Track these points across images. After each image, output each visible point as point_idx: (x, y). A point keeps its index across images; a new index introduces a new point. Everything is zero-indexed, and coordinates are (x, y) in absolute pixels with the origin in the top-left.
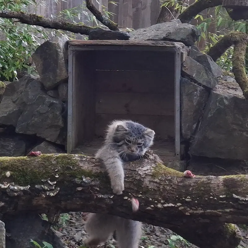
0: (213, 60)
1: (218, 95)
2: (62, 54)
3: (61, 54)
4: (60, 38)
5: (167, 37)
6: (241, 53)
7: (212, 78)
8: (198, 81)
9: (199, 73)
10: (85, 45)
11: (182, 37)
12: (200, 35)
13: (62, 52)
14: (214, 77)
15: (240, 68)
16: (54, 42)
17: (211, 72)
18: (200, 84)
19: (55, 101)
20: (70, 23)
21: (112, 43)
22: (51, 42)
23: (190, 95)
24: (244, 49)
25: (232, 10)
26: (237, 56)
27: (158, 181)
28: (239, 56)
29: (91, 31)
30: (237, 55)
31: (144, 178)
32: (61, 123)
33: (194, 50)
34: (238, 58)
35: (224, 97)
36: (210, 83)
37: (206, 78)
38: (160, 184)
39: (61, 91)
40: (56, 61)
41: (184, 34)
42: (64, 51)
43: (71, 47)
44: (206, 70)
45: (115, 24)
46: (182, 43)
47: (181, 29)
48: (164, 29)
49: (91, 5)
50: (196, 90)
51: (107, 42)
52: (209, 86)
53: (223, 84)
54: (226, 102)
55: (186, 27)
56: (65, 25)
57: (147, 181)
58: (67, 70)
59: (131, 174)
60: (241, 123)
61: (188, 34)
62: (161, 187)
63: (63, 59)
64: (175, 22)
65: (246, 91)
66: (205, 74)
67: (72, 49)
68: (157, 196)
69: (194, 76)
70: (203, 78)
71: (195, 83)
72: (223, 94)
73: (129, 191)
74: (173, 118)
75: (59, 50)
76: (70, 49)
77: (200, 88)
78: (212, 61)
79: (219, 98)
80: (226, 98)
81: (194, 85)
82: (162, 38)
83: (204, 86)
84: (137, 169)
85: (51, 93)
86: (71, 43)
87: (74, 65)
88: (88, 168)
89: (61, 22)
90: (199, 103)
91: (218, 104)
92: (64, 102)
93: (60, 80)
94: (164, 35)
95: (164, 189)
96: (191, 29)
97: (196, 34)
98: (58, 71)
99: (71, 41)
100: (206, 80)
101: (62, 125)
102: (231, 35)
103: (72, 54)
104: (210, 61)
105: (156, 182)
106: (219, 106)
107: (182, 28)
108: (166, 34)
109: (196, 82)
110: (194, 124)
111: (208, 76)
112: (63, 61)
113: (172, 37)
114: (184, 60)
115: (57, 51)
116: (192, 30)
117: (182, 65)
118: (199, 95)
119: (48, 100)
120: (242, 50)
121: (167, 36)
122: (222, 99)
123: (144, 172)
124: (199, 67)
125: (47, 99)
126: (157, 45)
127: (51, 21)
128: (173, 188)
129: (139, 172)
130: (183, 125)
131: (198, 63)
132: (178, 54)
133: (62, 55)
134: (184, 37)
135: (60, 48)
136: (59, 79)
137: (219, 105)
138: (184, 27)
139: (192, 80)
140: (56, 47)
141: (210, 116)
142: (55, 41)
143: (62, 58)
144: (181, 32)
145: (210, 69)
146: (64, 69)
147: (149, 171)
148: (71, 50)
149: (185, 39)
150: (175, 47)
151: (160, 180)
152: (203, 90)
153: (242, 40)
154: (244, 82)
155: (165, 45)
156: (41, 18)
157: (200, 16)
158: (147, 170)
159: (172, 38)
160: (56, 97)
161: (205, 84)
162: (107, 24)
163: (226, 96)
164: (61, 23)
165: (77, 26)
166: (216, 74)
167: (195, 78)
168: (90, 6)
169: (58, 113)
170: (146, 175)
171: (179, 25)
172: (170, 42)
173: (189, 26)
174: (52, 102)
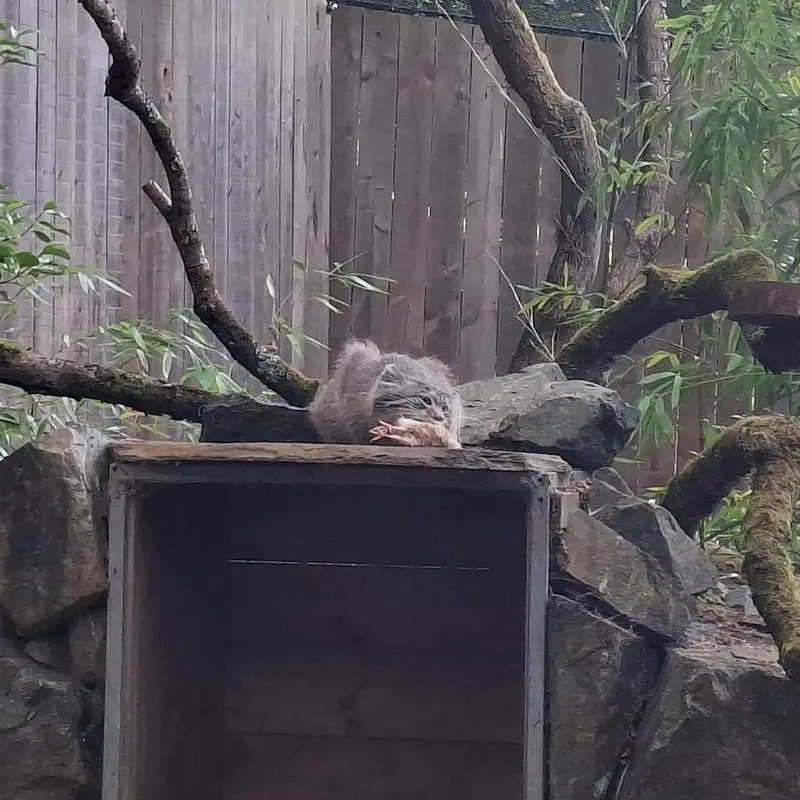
0: (678, 527)
1: (690, 665)
2: (84, 495)
3: (82, 497)
4: (80, 432)
5: (503, 436)
6: (778, 501)
7: (674, 594)
8: (617, 608)
9: (621, 576)
10: (176, 461)
11: (560, 434)
12: (634, 426)
13: (84, 487)
14: (682, 593)
15: (773, 559)
16: (53, 450)
17: (670, 572)
18: (623, 621)
19: (53, 684)
20: (128, 375)
21: (281, 454)
22: (41, 447)
23: (584, 663)
24: (792, 483)
25: (760, 331)
26: (764, 510)
28: (771, 513)
29: (209, 407)
30: (765, 507)
32: (74, 769)
33: (609, 486)
34: (766, 517)
35: (713, 674)
36: (663, 616)
37: (648, 598)
39: (81, 644)
40: (60, 523)
41: (569, 421)
42: (92, 483)
43: (119, 471)
44: (650, 566)
45: (306, 382)
46: (559, 459)
47: (557, 403)
48: (496, 401)
49: (213, 306)
50: (609, 645)
51: (262, 450)
52: (660, 628)
53: (720, 619)
54: (722, 693)
55: (578, 395)
56: (109, 384)
58: (105, 562)
60: (777, 774)
61: (583, 422)
63: (90, 517)
64: (539, 374)
65: (788, 648)
66: (644, 583)
67: (124, 477)
69: (602, 587)
70: (635, 598)
71: (606, 615)
72: (709, 662)
74: (517, 751)
75: (74, 481)
76: (118, 476)
77: (623, 636)
78: (674, 528)
79: (693, 677)
80: (722, 677)
81: (600, 624)
82: (485, 439)
83: (639, 628)
85: (35, 650)
86: (121, 453)
87: (132, 541)
89: (95, 368)
90: (620, 695)
91: (688, 699)
92: (90, 686)
93: (77, 598)
94: (494, 427)
96: (599, 404)
97: (619, 423)
98: (68, 562)
99: (120, 447)
100: (649, 603)
101: (82, 779)
102: (748, 430)
103: (123, 496)
104: (670, 530)
106: (693, 708)
107: (562, 399)
108: (501, 420)
109: (607, 610)
110: (599, 777)
111: (656, 589)
112: (88, 524)
113: (523, 435)
114: (563, 525)
115: (64, 486)
116: (603, 406)
117: (555, 544)
118: (618, 664)
119: (27, 677)
120: (783, 487)
121: (502, 429)
122: (706, 679)
124: (624, 553)
125: (22, 672)
126: (456, 465)
127: (56, 366)
130: (554, 780)
131: (620, 537)
132: (541, 500)
133: (83, 500)
134: (570, 433)
135: (77, 474)
136: (69, 595)
137: (695, 705)
138: (572, 395)
139: (596, 602)
140: (60, 468)
141: (657, 745)
142: (59, 443)
143: (86, 512)
144: (558, 414)
145: (666, 560)
146: (91, 554)
148: (121, 482)
149: (571, 444)
150: (527, 473)
152: (634, 643)
153: (787, 448)
154: (786, 612)
155: (486, 463)
156: (16, 352)
157: (668, 358)
159: (522, 439)
160: (61, 664)
161: (642, 618)
162: (275, 381)
163: (723, 667)
164: (92, 375)
165: (157, 387)
166: (689, 584)
167: (606, 598)
168: (209, 309)
169: (64, 730)
171: (552, 387)
172: (505, 455)
173: (591, 392)
174: (41, 685)
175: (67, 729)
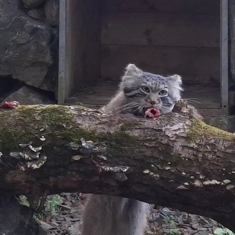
19: (39, 26)
27: (196, 146)
31: (175, 141)
32: (48, 59)
38: (197, 150)
39: (49, 10)
57: (178, 146)
59: (154, 135)
62: (200, 155)
68: (193, 169)
73: (152, 161)
74: (217, 51)
84: (163, 129)
85: (32, 13)
88: (89, 127)
92: (53, 27)
95: (204, 158)
101: (51, 62)
105: (192, 148)
119: (29, 24)
123: (174, 133)
125: (28, 22)
128: (219, 157)
129: (167, 133)
130: (232, 61)
147: (182, 131)
151: (199, 145)
158: (179, 129)
160: (42, 19)
169: (44, 44)
170: (178, 137)
174: (35, 26)
175: (45, 43)
